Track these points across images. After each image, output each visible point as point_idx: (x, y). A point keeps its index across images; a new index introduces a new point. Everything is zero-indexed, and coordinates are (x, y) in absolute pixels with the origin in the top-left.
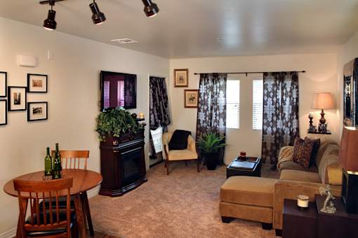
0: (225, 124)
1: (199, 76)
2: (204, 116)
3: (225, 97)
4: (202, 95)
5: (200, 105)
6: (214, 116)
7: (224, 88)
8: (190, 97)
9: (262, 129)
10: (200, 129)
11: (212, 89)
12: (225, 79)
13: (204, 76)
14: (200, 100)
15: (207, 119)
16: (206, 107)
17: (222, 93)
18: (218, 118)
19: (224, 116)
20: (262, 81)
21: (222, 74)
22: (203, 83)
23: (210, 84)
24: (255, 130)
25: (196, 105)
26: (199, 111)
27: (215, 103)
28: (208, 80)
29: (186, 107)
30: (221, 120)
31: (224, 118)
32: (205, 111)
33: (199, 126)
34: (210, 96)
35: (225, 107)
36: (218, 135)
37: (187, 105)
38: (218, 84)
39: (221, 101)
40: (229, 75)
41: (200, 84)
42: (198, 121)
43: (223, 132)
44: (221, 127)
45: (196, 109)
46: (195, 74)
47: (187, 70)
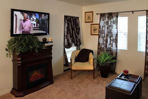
0: (117, 46)
1: (99, 15)
2: (102, 41)
3: (117, 28)
4: (101, 27)
5: (100, 34)
6: (109, 41)
7: (116, 22)
8: (94, 28)
9: (145, 51)
10: (100, 49)
11: (107, 23)
12: (117, 17)
13: (102, 15)
14: (100, 30)
15: (105, 42)
16: (103, 35)
17: (114, 26)
18: (112, 42)
19: (116, 41)
20: (145, 17)
21: (114, 13)
22: (102, 19)
23: (107, 20)
24: (140, 52)
25: (98, 34)
26: (99, 37)
27: (110, 32)
28: (105, 17)
29: (92, 34)
30: (114, 44)
31: (116, 43)
32: (103, 38)
33: (99, 47)
34: (106, 28)
35: (117, 35)
36: (112, 54)
37: (92, 33)
38: (112, 20)
39: (114, 31)
40: (119, 13)
41: (100, 20)
42: (99, 44)
43: (115, 52)
44: (114, 48)
45: (98, 36)
46: (97, 14)
47: (92, 12)
